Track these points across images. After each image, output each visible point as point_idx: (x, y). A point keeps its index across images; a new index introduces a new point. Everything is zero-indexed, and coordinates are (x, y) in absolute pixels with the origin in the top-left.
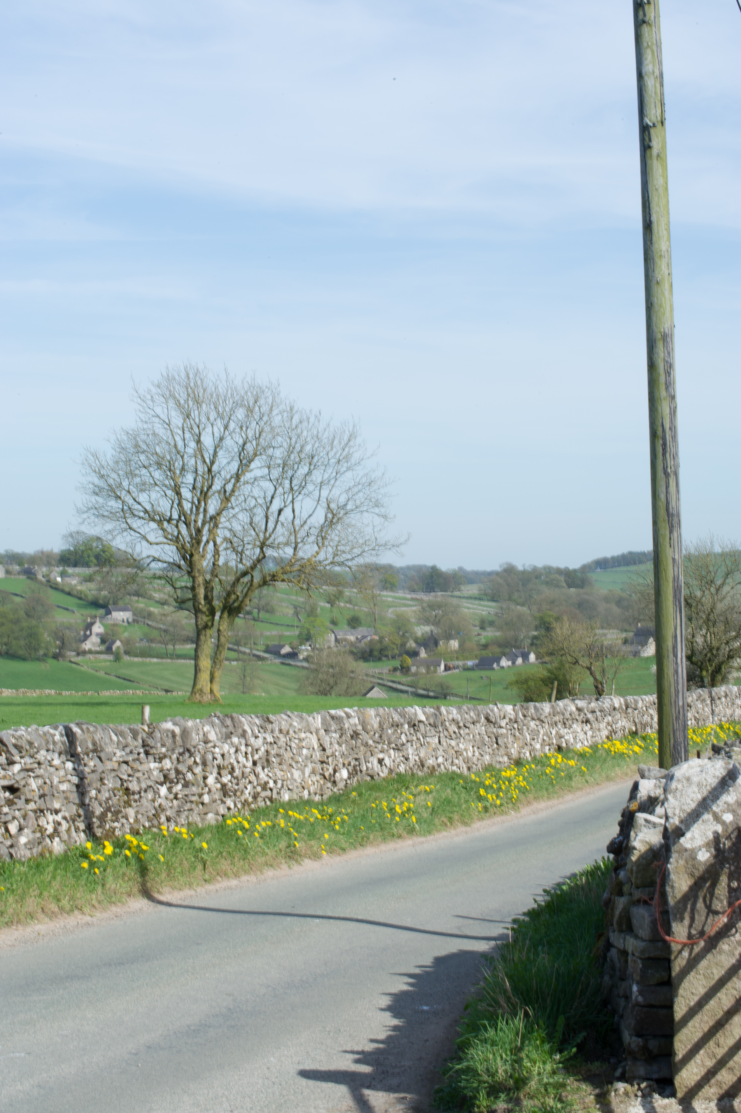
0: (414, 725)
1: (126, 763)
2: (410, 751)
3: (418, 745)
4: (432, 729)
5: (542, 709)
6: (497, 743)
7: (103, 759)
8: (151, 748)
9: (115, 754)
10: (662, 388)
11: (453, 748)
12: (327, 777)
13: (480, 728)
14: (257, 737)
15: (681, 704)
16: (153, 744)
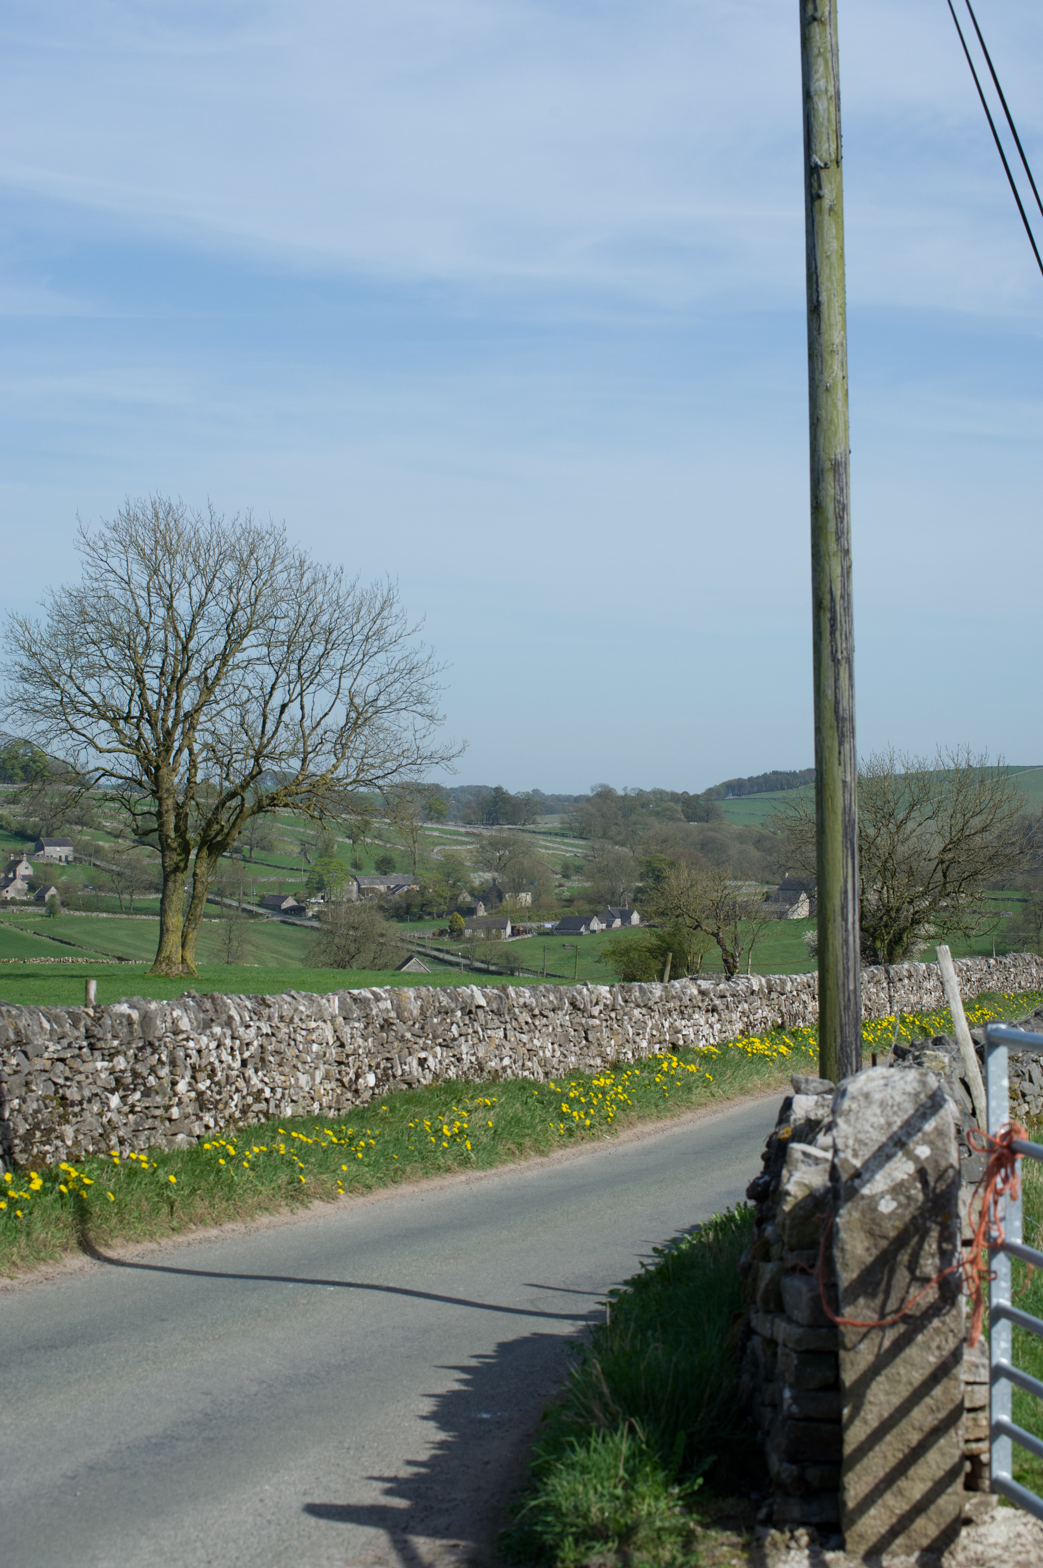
0: (469, 1012)
1: (62, 1060)
2: (464, 1049)
3: (476, 1041)
4: (495, 1017)
5: (651, 992)
6: (586, 1039)
7: (30, 1055)
8: (99, 1039)
9: (47, 1048)
10: (832, 538)
11: (525, 1044)
12: (347, 1085)
13: (563, 1018)
14: (249, 1026)
15: (852, 987)
16: (100, 1035)
